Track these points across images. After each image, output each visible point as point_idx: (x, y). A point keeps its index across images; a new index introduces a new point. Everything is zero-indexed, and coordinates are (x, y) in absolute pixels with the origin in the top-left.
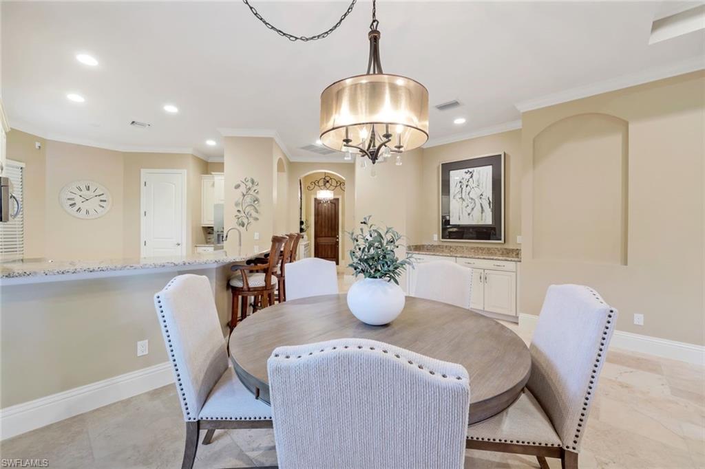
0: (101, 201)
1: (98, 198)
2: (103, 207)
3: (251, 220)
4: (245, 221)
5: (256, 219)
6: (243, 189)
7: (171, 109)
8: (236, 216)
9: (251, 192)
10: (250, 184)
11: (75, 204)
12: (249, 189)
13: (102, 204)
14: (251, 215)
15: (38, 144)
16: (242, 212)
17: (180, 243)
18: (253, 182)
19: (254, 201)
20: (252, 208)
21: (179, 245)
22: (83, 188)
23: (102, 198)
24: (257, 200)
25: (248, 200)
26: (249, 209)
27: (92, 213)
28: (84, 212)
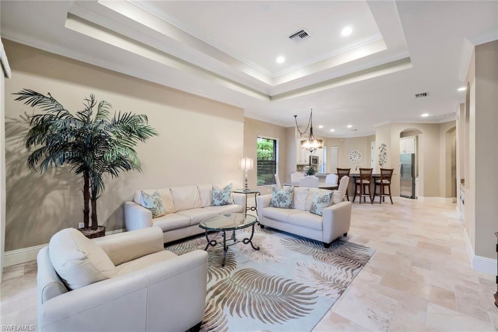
1: (358, 156)
2: (360, 158)
3: (384, 163)
12: (383, 149)
14: (383, 160)
18: (384, 145)
22: (354, 152)
24: (385, 154)
25: (382, 153)
26: (383, 158)
27: (357, 161)
28: (354, 161)
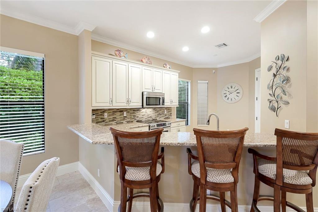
0: (237, 93)
1: (236, 92)
2: (238, 96)
3: (281, 104)
4: (276, 105)
11: (226, 96)
12: (279, 68)
13: (238, 94)
15: (214, 71)
16: (273, 95)
18: (283, 59)
19: (283, 82)
22: (230, 88)
23: (238, 91)
24: (287, 80)
25: (278, 80)
26: (278, 91)
27: (233, 99)
28: (230, 99)
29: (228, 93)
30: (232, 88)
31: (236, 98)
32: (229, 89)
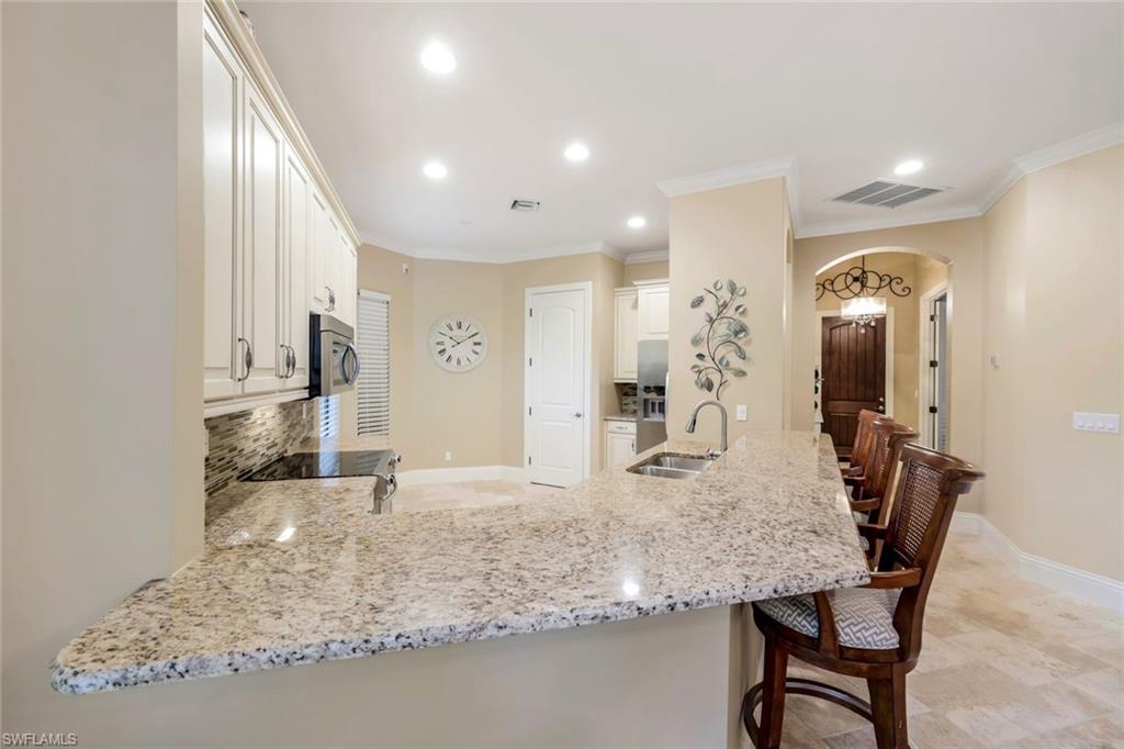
0: (475, 344)
1: (472, 342)
2: (477, 353)
3: (728, 375)
4: (716, 379)
5: (741, 373)
6: (710, 306)
7: (577, 152)
8: (694, 367)
9: (730, 312)
10: (725, 295)
11: (444, 350)
12: (725, 305)
13: (477, 348)
14: (728, 364)
15: (405, 266)
16: (708, 358)
17: (581, 412)
18: (733, 289)
19: (736, 333)
20: (733, 347)
21: (579, 416)
22: (454, 326)
23: (476, 339)
24: (741, 330)
25: (723, 329)
27: (464, 362)
28: (454, 362)
29: (448, 343)
30: (460, 327)
31: (473, 357)
32: (451, 329)
